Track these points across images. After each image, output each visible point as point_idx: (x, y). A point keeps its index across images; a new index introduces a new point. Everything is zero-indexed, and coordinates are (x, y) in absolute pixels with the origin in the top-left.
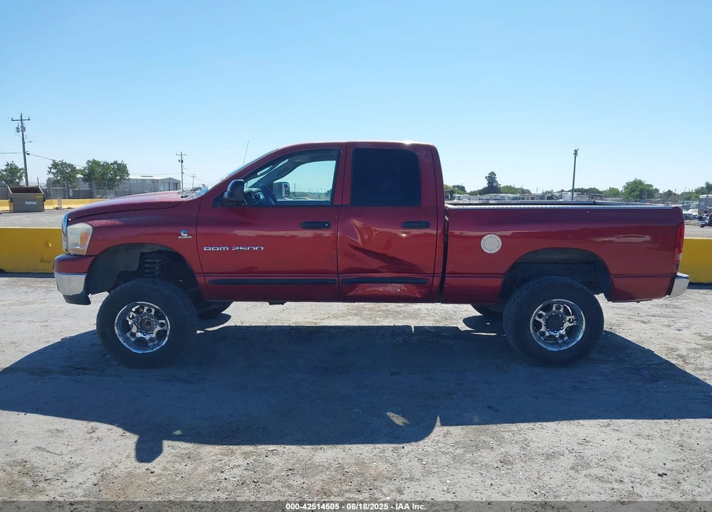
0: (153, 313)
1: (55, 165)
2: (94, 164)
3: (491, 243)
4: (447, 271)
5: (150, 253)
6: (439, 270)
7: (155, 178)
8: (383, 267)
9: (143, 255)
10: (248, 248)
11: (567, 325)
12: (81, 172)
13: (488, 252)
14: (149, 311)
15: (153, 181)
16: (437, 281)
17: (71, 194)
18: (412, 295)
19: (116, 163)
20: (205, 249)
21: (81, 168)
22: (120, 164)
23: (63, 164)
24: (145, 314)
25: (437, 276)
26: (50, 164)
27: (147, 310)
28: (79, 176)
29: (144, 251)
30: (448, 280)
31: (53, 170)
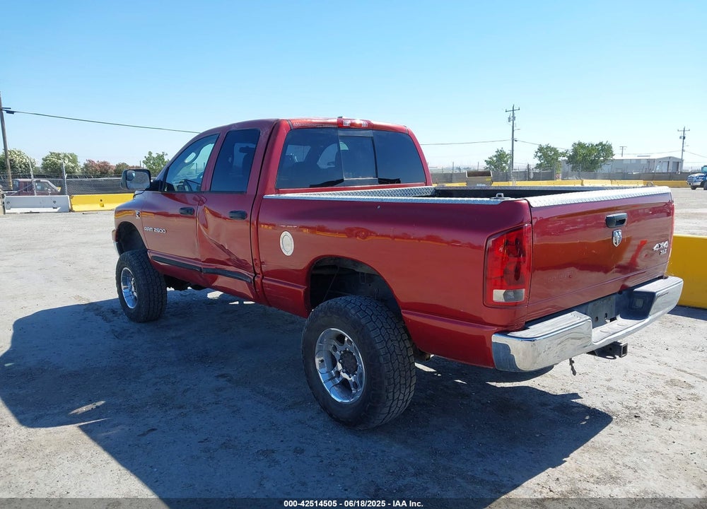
1: (541, 149)
2: (579, 147)
7: (651, 158)
12: (563, 154)
15: (649, 161)
17: (532, 176)
19: (601, 144)
20: (145, 229)
21: (563, 151)
22: (605, 145)
23: (548, 147)
26: (536, 148)
28: (561, 159)
31: (539, 154)
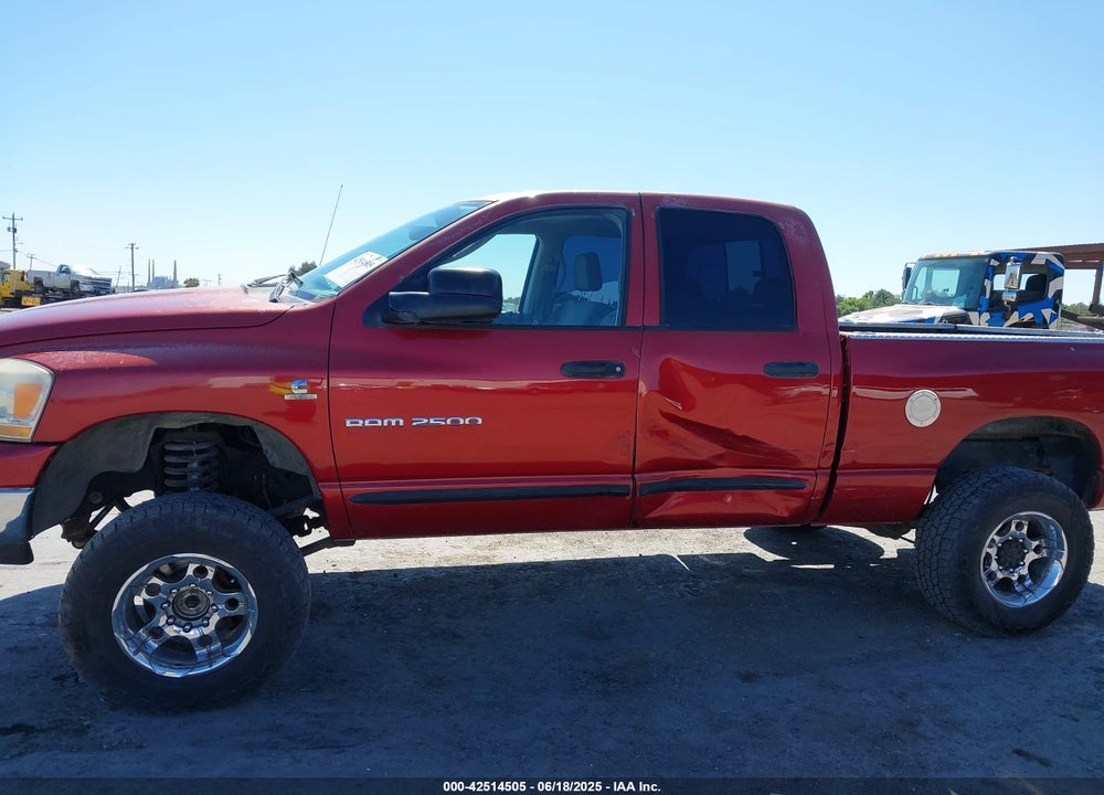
0: (210, 575)
3: (923, 408)
4: (841, 463)
5: (182, 430)
6: (828, 462)
8: (719, 457)
9: (160, 434)
10: (449, 421)
11: (1031, 557)
13: (918, 424)
14: (201, 571)
16: (822, 483)
18: (773, 512)
20: (348, 424)
24: (190, 580)
25: (822, 474)
27: (196, 570)
29: (167, 426)
30: (841, 481)
